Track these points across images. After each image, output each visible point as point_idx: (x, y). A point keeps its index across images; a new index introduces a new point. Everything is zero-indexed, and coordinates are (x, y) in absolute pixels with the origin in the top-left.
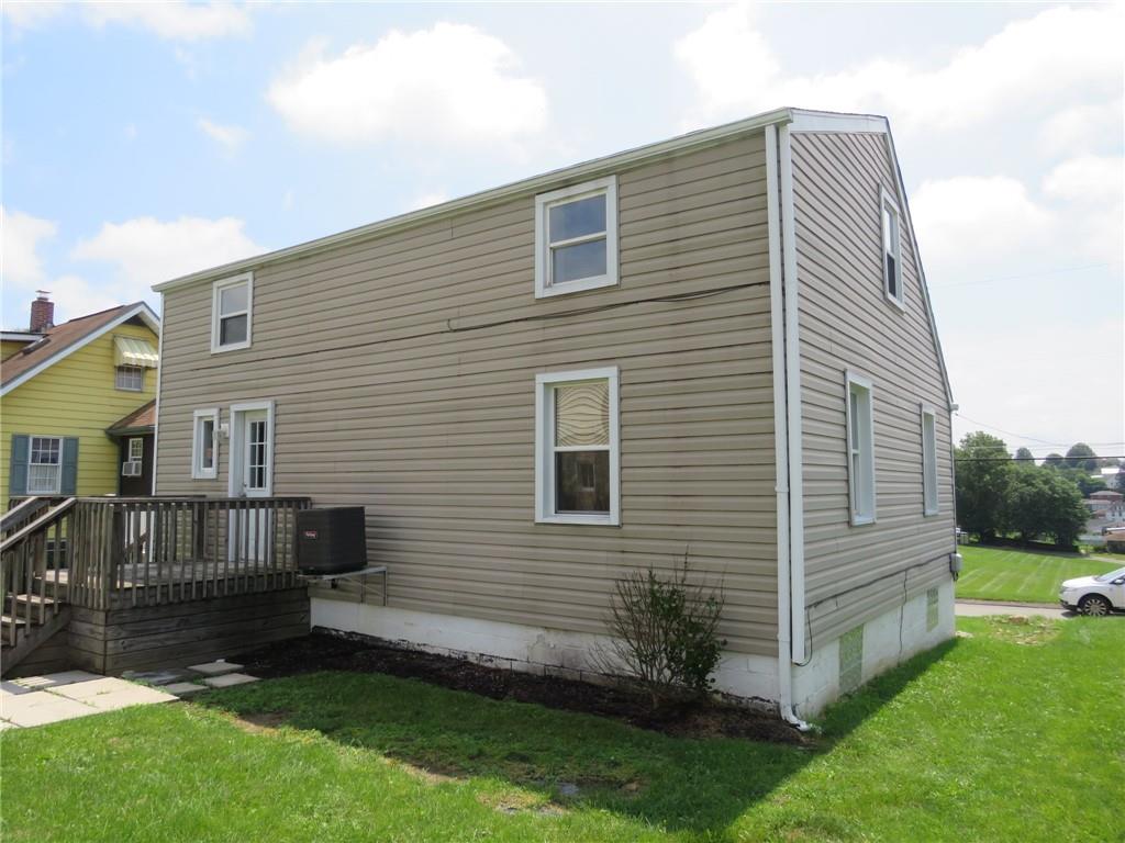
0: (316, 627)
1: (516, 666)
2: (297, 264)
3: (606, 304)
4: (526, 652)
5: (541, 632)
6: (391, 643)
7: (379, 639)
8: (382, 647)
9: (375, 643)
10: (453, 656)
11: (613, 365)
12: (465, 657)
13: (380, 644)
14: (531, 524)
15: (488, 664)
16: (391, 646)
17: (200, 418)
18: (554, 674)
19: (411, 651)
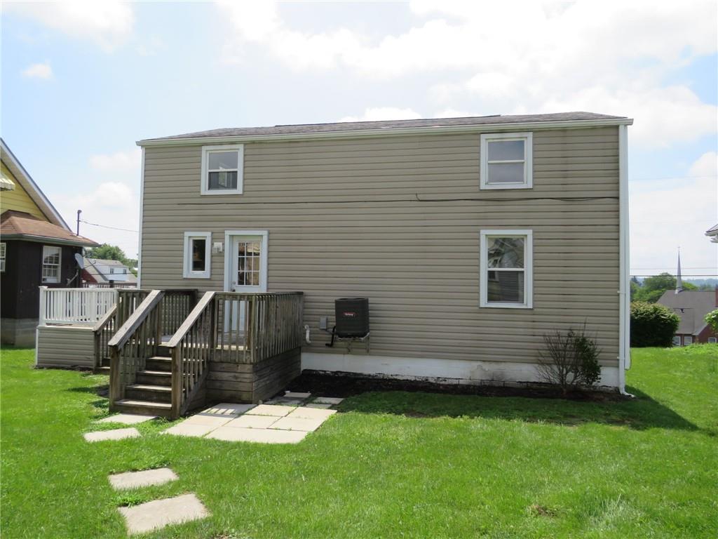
0: (305, 370)
1: (461, 382)
2: (287, 145)
3: (525, 197)
4: (469, 375)
5: (479, 363)
6: (370, 375)
7: (361, 374)
8: (363, 379)
9: (356, 377)
10: (418, 380)
11: (530, 229)
12: (427, 380)
13: (362, 377)
14: (477, 308)
15: (443, 382)
16: (370, 377)
17: (190, 237)
18: (487, 384)
19: (386, 379)
